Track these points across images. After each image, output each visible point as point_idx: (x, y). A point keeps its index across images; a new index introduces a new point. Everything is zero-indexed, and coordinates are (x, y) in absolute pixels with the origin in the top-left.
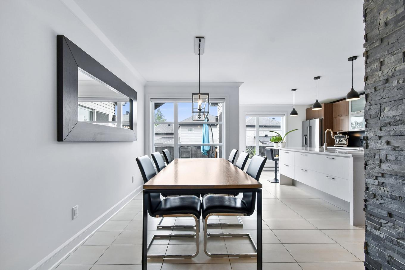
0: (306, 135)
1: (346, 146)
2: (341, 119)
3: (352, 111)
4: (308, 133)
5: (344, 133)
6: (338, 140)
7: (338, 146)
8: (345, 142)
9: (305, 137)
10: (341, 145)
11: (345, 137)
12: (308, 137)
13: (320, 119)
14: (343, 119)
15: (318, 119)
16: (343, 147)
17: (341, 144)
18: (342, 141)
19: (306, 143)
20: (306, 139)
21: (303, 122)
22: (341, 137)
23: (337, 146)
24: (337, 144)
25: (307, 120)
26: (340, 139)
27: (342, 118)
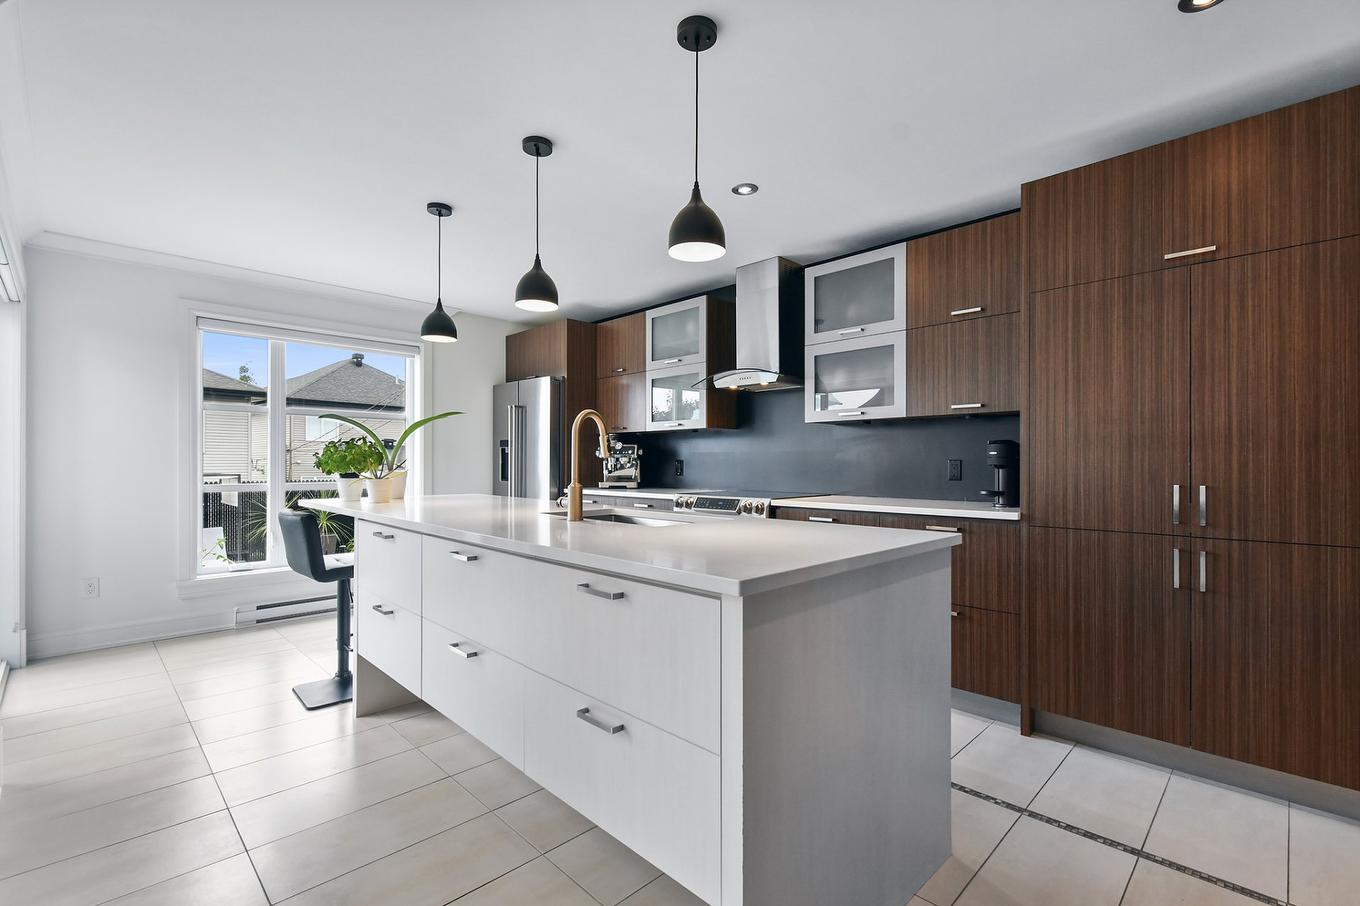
0: (504, 443)
1: (633, 484)
2: (622, 385)
3: (656, 357)
4: (511, 436)
5: (628, 438)
6: (611, 462)
7: (611, 488)
8: (632, 472)
9: (503, 450)
10: (620, 483)
11: (633, 453)
12: (511, 450)
13: (554, 381)
14: (628, 386)
15: (548, 378)
16: (625, 488)
17: (620, 479)
18: (622, 467)
19: (505, 477)
20: (505, 455)
21: (495, 388)
22: (621, 451)
23: (607, 484)
24: (609, 479)
25: (509, 379)
26: (618, 459)
27: (625, 380)
